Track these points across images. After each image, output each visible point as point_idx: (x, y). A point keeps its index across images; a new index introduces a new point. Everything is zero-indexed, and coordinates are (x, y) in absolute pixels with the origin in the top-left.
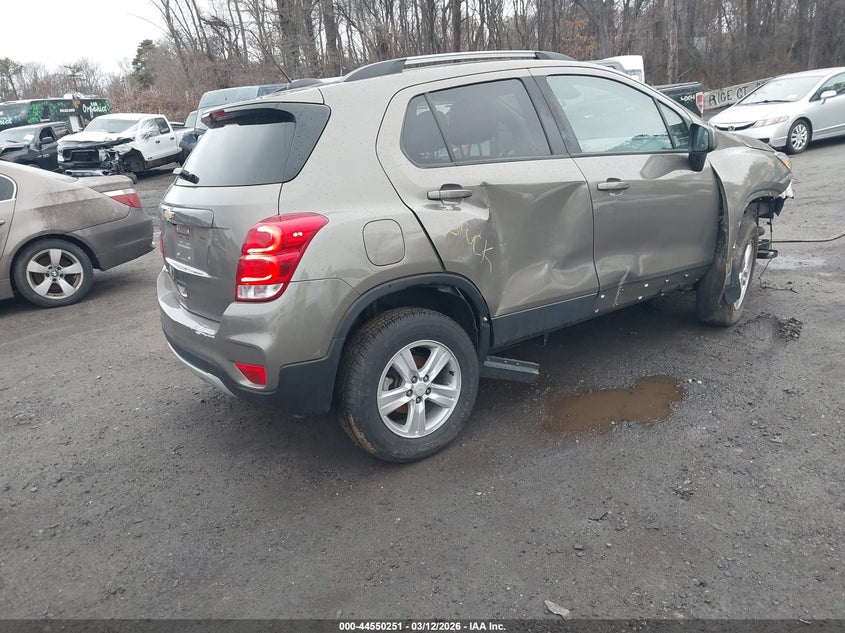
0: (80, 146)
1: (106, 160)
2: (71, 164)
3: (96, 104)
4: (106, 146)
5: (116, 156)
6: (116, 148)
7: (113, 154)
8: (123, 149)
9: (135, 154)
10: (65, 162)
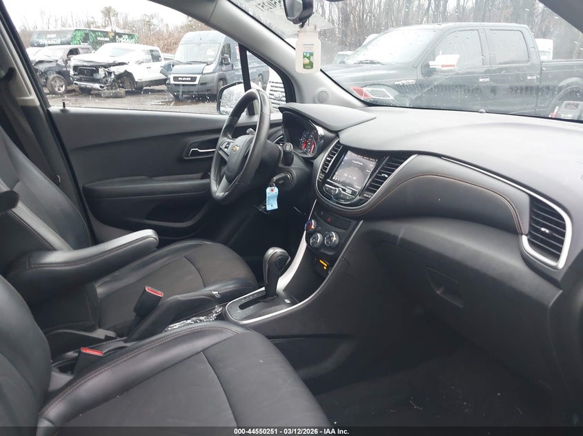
0: (85, 64)
1: (104, 77)
2: (78, 77)
3: (127, 37)
4: (105, 67)
5: (113, 75)
6: (112, 69)
7: (110, 73)
8: (118, 70)
9: (128, 75)
10: (74, 75)
